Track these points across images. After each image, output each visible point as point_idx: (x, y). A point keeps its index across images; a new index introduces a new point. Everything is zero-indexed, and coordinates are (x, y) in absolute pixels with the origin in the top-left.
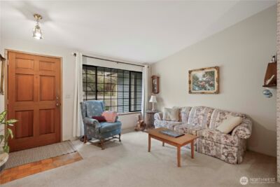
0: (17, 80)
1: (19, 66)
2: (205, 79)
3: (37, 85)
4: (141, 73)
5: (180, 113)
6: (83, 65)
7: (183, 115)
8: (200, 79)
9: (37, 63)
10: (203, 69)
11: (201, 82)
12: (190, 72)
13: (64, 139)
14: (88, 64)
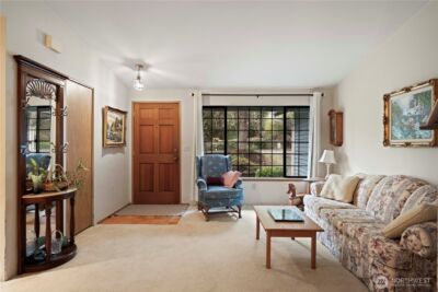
0: (140, 131)
1: (143, 116)
2: (412, 112)
3: (157, 135)
4: (308, 107)
5: (357, 187)
6: (204, 107)
7: (361, 191)
8: (405, 113)
9: (156, 111)
10: (408, 90)
11: (406, 118)
12: (387, 98)
13: (183, 201)
14: (212, 104)
